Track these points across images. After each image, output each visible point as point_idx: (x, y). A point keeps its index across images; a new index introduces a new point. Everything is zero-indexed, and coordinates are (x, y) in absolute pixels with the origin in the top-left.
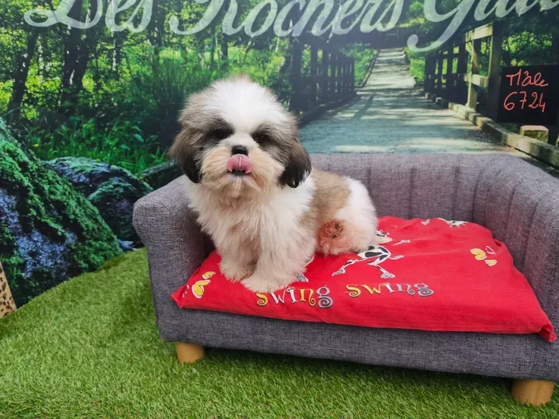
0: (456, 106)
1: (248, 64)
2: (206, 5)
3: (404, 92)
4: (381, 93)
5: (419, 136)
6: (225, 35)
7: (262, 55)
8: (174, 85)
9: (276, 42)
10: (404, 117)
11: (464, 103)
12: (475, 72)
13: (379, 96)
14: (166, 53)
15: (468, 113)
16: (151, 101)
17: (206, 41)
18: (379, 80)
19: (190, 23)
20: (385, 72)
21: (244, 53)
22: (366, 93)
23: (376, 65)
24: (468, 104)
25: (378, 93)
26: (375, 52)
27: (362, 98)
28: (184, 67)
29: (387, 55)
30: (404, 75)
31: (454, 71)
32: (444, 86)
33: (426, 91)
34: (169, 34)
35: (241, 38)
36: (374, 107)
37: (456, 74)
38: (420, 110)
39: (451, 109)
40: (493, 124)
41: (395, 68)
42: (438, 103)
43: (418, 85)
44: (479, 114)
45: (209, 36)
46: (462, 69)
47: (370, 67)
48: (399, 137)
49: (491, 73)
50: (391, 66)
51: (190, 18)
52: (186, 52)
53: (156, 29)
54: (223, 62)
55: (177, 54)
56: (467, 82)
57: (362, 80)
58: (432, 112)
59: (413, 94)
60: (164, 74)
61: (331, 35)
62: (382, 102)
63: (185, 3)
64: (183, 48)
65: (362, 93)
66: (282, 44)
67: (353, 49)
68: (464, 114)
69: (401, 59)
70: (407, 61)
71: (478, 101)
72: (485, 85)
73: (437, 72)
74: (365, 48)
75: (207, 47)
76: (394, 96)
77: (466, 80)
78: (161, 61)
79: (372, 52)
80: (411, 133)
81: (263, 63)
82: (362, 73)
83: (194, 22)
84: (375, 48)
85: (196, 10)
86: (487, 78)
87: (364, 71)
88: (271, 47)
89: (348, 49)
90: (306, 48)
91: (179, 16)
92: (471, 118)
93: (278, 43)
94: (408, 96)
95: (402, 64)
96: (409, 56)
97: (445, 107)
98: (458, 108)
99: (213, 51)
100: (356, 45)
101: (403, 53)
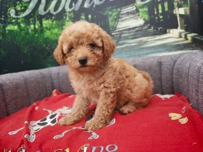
0: (171, 31)
1: (54, 28)
2: (29, 3)
3: (138, 28)
4: (126, 32)
5: (152, 53)
6: (40, 15)
7: (60, 23)
8: (15, 43)
9: (66, 15)
10: (141, 43)
11: (176, 27)
12: (180, 6)
13: (125, 33)
14: (10, 27)
15: (180, 33)
16: (2, 52)
17: (31, 19)
18: (123, 25)
19: (22, 11)
20: (126, 20)
21: (51, 23)
22: (117, 33)
23: (120, 16)
24: (179, 28)
25: (123, 32)
26: (119, 10)
27: (115, 36)
28: (20, 34)
29: (125, 10)
30: (137, 19)
31: (166, 9)
32: (162, 20)
33: (151, 25)
34: (10, 18)
35: (49, 16)
36: (122, 40)
37: (168, 11)
38: (150, 37)
39: (169, 33)
40: (199, 36)
41: (131, 16)
42: (160, 31)
43: (146, 23)
44: (187, 32)
45: (32, 17)
46: (171, 7)
47: (118, 18)
48: (140, 56)
49: (190, 4)
50: (128, 15)
51: (21, 9)
52: (21, 26)
53: (3, 16)
54: (40, 29)
55: (16, 27)
56: (176, 14)
57: (113, 26)
58: (158, 37)
59: (144, 29)
60: (9, 38)
61: (94, 6)
62: (127, 36)
63: (18, 2)
64: (19, 24)
65: (115, 33)
66: (70, 15)
67: (107, 10)
68: (178, 34)
69: (134, 10)
70: (137, 11)
71: (185, 24)
72: (188, 13)
73: (156, 13)
74: (113, 9)
75: (31, 22)
76: (133, 32)
77: (175, 13)
78: (7, 32)
79: (117, 10)
80: (147, 52)
81: (61, 26)
82: (113, 23)
83: (24, 11)
84: (118, 8)
85: (24, 5)
86: (188, 8)
87: (114, 22)
88: (64, 18)
89: (104, 12)
90: (82, 15)
91: (15, 9)
92: (183, 36)
93: (68, 15)
94: (141, 30)
95: (135, 13)
96: (138, 7)
97: (165, 32)
98: (173, 31)
99: (35, 24)
100: (108, 8)
101: (134, 7)
